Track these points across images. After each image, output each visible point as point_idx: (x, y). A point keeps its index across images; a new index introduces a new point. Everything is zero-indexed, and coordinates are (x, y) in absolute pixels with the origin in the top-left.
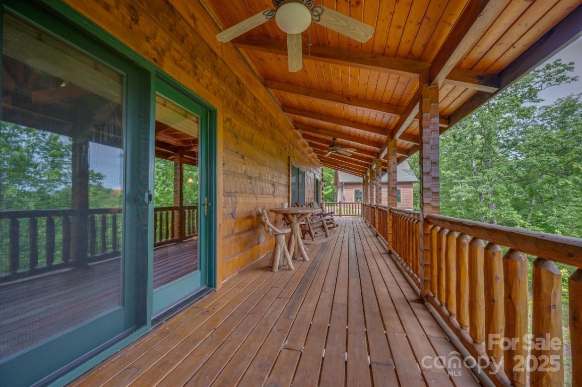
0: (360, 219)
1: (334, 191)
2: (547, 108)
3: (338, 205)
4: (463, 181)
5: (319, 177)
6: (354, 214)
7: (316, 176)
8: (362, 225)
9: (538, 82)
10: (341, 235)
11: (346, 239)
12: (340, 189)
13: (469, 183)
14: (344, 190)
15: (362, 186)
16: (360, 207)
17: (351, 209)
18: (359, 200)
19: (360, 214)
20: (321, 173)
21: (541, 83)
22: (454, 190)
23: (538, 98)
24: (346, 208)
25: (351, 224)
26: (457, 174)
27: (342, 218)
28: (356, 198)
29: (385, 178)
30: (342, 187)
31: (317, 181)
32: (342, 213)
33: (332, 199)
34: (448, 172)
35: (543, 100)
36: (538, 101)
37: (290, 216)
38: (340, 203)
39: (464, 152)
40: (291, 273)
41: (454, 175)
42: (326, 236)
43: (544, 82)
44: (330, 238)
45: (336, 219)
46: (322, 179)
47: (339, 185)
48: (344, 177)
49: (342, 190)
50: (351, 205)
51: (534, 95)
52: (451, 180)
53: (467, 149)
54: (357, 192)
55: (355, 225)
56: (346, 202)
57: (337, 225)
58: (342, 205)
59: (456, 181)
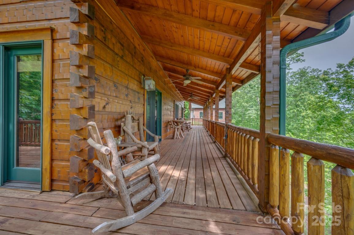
0: (202, 126)
1: (188, 112)
2: (294, 72)
3: (192, 120)
4: (252, 108)
5: (183, 107)
6: (199, 124)
7: (182, 106)
8: (202, 128)
9: (288, 61)
10: (194, 132)
11: (196, 133)
12: (192, 111)
13: (255, 110)
14: (194, 112)
15: (203, 110)
16: (202, 121)
17: (198, 122)
18: (202, 117)
19: (202, 124)
20: (184, 104)
21: (290, 61)
22: (247, 113)
23: (290, 68)
24: (195, 122)
25: (197, 128)
26: (250, 105)
27: (193, 126)
28: (200, 116)
29: (214, 107)
30: (193, 110)
31: (182, 108)
32: (194, 124)
33: (188, 117)
34: (245, 104)
35: (292, 69)
36: (290, 69)
37: (178, 123)
38: (192, 119)
39: (253, 94)
40: (179, 140)
41: (248, 105)
42: (188, 131)
43: (291, 61)
44: (189, 132)
45: (191, 126)
46: (184, 107)
47: (192, 109)
48: (194, 106)
49: (193, 112)
50: (198, 120)
51: (288, 66)
52: (247, 108)
53: (254, 93)
54: (201, 113)
55: (199, 128)
56: (195, 118)
57: (192, 128)
58: (194, 120)
59: (249, 108)
